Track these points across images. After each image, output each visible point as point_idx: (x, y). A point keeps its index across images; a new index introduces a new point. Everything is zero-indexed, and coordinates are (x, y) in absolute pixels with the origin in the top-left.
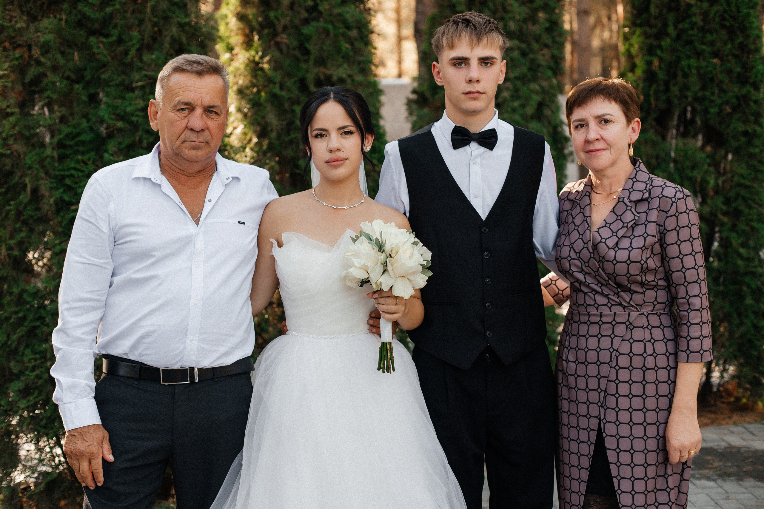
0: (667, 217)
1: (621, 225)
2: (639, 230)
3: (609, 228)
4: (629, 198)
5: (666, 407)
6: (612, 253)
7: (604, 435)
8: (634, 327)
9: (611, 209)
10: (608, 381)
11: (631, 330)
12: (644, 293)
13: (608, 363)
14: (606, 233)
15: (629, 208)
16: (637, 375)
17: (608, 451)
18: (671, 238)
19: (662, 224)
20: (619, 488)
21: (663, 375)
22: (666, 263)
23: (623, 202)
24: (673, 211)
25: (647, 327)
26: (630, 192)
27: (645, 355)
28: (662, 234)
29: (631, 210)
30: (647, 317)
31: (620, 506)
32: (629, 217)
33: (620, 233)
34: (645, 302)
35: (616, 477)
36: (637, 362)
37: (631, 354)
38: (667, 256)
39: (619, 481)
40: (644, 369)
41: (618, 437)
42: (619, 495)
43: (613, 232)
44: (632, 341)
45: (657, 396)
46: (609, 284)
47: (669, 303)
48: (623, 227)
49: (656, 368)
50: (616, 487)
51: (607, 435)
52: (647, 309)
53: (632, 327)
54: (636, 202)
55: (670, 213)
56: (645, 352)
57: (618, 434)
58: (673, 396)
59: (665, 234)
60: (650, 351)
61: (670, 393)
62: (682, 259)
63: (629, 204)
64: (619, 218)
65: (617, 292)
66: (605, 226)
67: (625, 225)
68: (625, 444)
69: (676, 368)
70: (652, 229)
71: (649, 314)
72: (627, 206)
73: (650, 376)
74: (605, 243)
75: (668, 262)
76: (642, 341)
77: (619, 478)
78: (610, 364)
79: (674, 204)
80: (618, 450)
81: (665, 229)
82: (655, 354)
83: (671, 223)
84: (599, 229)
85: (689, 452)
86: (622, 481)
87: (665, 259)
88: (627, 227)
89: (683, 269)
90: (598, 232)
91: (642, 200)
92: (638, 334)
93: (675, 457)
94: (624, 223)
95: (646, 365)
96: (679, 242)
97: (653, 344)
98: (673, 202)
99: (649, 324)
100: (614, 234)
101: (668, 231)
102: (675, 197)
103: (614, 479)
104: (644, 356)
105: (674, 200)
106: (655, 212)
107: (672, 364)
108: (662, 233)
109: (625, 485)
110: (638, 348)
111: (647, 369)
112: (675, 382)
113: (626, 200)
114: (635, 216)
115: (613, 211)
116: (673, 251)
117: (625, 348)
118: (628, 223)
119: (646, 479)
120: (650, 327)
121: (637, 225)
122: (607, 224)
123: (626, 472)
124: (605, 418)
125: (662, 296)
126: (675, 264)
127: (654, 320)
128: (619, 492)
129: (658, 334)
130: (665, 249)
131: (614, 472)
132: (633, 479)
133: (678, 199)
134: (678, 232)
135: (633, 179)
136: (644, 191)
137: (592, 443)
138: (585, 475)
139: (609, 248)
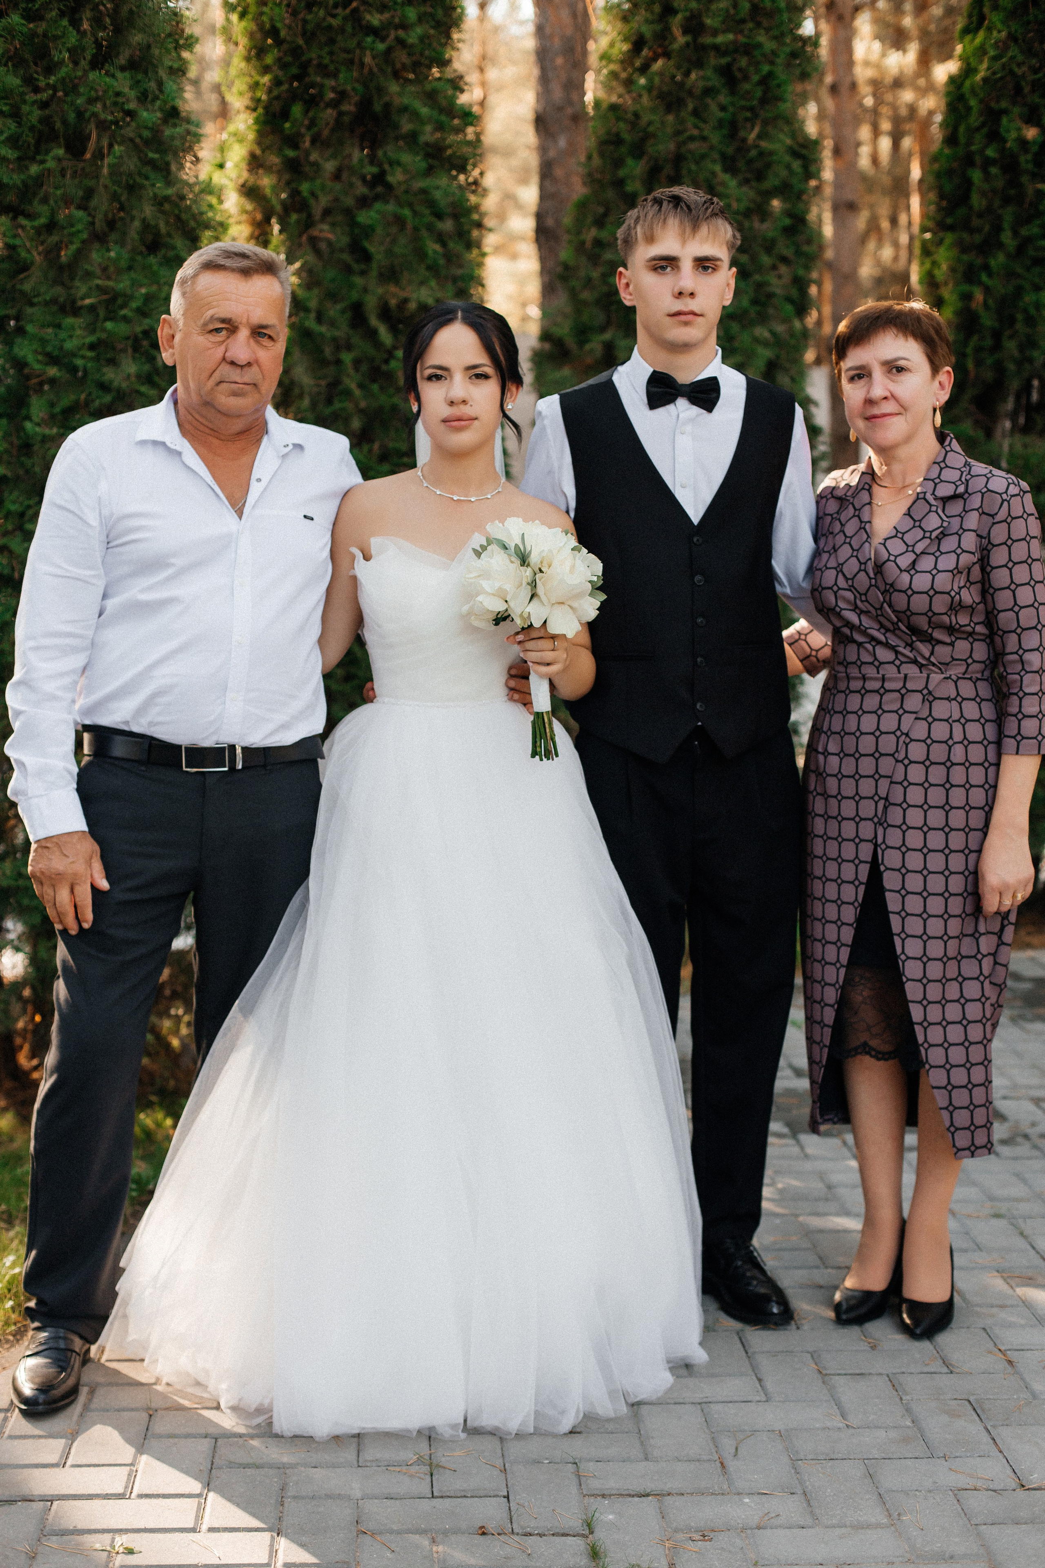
0: (994, 524)
1: (920, 534)
2: (949, 544)
3: (902, 539)
4: (933, 494)
5: (981, 826)
6: (906, 577)
7: (882, 868)
8: (935, 698)
9: (904, 510)
10: (891, 782)
11: (931, 703)
12: (952, 644)
13: (892, 755)
14: (896, 547)
15: (934, 509)
16: (937, 774)
17: (887, 894)
18: (999, 557)
19: (985, 534)
20: (903, 952)
21: (977, 775)
22: (989, 598)
23: (924, 499)
24: (1002, 514)
25: (955, 699)
26: (936, 484)
27: (950, 742)
28: (985, 552)
29: (936, 512)
30: (956, 682)
31: (904, 979)
32: (933, 522)
33: (919, 548)
34: (954, 659)
35: (899, 935)
36: (938, 753)
37: (929, 741)
38: (990, 586)
39: (903, 940)
40: (949, 764)
41: (903, 871)
42: (903, 962)
43: (908, 546)
44: (930, 720)
45: (967, 808)
46: (899, 629)
47: (991, 662)
48: (924, 537)
49: (967, 764)
50: (899, 950)
51: (887, 869)
52: (956, 670)
53: (931, 698)
54: (945, 500)
55: (998, 518)
56: (951, 737)
57: (903, 866)
58: (991, 808)
59: (989, 551)
60: (958, 736)
61: (987, 804)
62: (1014, 592)
63: (933, 502)
64: (917, 523)
65: (909, 641)
66: (896, 536)
67: (928, 535)
68: (914, 882)
69: (998, 765)
70: (969, 541)
71: (959, 678)
72: (931, 505)
73: (958, 775)
74: (895, 561)
75: (992, 595)
76: (947, 720)
77: (903, 936)
78: (896, 755)
79: (1006, 503)
80: (904, 892)
81: (989, 542)
82: (966, 742)
83: (999, 534)
84: (886, 540)
85: (1014, 896)
86: (908, 941)
87: (987, 591)
88: (930, 538)
89: (1016, 608)
90: (884, 545)
91: (955, 497)
92: (941, 709)
93: (991, 904)
94: (925, 531)
95: (952, 758)
96: (1011, 564)
97: (963, 725)
98: (1003, 501)
99: (958, 694)
100: (910, 548)
101: (994, 546)
102: (1006, 492)
103: (896, 938)
104: (948, 743)
105: (1005, 496)
106: (975, 514)
107: (992, 757)
108: (985, 549)
109: (913, 948)
110: (940, 731)
111: (953, 764)
112: (995, 787)
113: (929, 497)
114: (943, 521)
115: (908, 514)
116: (1000, 578)
117: (920, 731)
118: (931, 532)
119: (945, 938)
120: (958, 699)
121: (945, 535)
122: (898, 534)
123: (914, 926)
124: (884, 842)
125: (981, 651)
126: (1003, 599)
127: (967, 689)
128: (903, 957)
129: (971, 710)
130: (988, 574)
131: (896, 926)
132: (925, 937)
133: (1012, 496)
134: (1009, 547)
135: (941, 464)
136: (959, 483)
137: (861, 883)
138: (848, 934)
139: (901, 571)
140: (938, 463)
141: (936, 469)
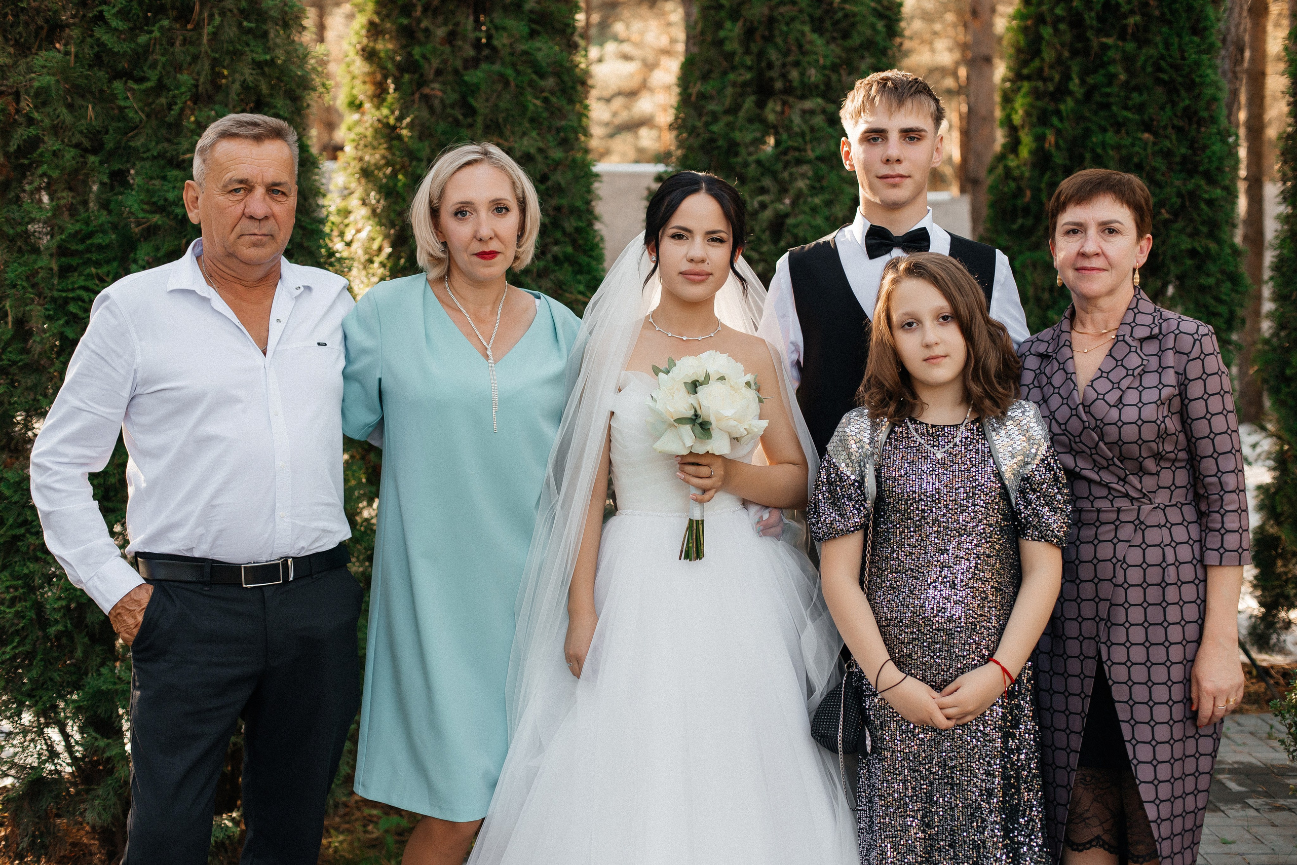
0: (1189, 361)
1: (1124, 372)
2: (1150, 380)
3: (1107, 378)
4: (1131, 336)
5: (1195, 638)
6: (1114, 413)
7: (1110, 682)
8: (1147, 527)
9: (1107, 352)
10: (1112, 605)
11: (1143, 531)
12: (1157, 474)
13: (1110, 580)
14: (1103, 386)
15: (1133, 349)
16: (1153, 594)
17: (1116, 704)
18: (1195, 390)
19: (1181, 371)
20: (1135, 757)
21: (1189, 592)
22: (1187, 427)
23: (1124, 340)
24: (1196, 352)
25: (1164, 526)
26: (1132, 328)
27: (1164, 565)
28: (1183, 387)
29: (1136, 352)
30: (1164, 510)
31: (1138, 782)
32: (1133, 361)
33: (1124, 384)
34: (1160, 487)
35: (1129, 741)
36: (1154, 575)
37: (1144, 566)
38: (1188, 417)
39: (1134, 746)
40: (1163, 585)
41: (1130, 683)
42: (1136, 766)
43: (1113, 383)
44: (1144, 546)
45: (1183, 622)
46: (1114, 464)
47: (1192, 486)
48: (1127, 375)
49: (1180, 583)
50: (1131, 757)
51: (1115, 683)
52: (1162, 498)
53: (1143, 527)
54: (1142, 340)
55: (1192, 356)
56: (1164, 560)
57: (1130, 679)
58: (1203, 621)
59: (1186, 386)
60: (1170, 558)
61: (1200, 617)
62: (1209, 421)
63: (1132, 343)
64: (1119, 363)
65: (1122, 475)
66: (1101, 376)
67: (1131, 372)
68: (1140, 693)
69: (1205, 581)
70: (1170, 378)
71: (1166, 506)
72: (1130, 346)
73: (1172, 594)
74: (1103, 399)
75: (1190, 425)
76: (1159, 545)
77: (1134, 742)
78: (1114, 580)
79: (1198, 342)
80: (1132, 703)
81: (1186, 378)
82: (1178, 563)
83: (1194, 370)
84: (1092, 381)
85: (1227, 701)
86: (1139, 747)
87: (1186, 422)
88: (1133, 375)
89: (1212, 436)
90: (1092, 386)
91: (1151, 337)
92: (1153, 536)
93: (1206, 709)
94: (1127, 370)
95: (1166, 579)
96: (1206, 396)
97: (1174, 548)
98: (1195, 340)
99: (1167, 521)
100: (1116, 385)
101: (1191, 381)
102: (1197, 332)
103: (1127, 744)
104: (1162, 566)
105: (1196, 336)
106: (1171, 353)
107: (1200, 575)
108: (1182, 384)
109: (1144, 753)
110: (1153, 555)
111: (1168, 584)
112: (1204, 601)
113: (1127, 338)
114: (1143, 359)
115: (1110, 355)
116: (1197, 409)
117: (1134, 556)
118: (1134, 370)
119: (1172, 741)
120: (1169, 525)
121: (1145, 372)
122: (1103, 374)
123: (1143, 733)
124: (1109, 659)
125: (1182, 477)
126: (1201, 428)
127: (1174, 515)
128: (1135, 762)
129: (1180, 534)
130: (1187, 406)
131: (1127, 736)
132: (1153, 743)
133: (1203, 335)
134: (1204, 381)
135: (1133, 309)
136: (1153, 326)
137: (1087, 696)
138: (1077, 742)
139: (1110, 406)
140: (1132, 309)
141: (1131, 314)
